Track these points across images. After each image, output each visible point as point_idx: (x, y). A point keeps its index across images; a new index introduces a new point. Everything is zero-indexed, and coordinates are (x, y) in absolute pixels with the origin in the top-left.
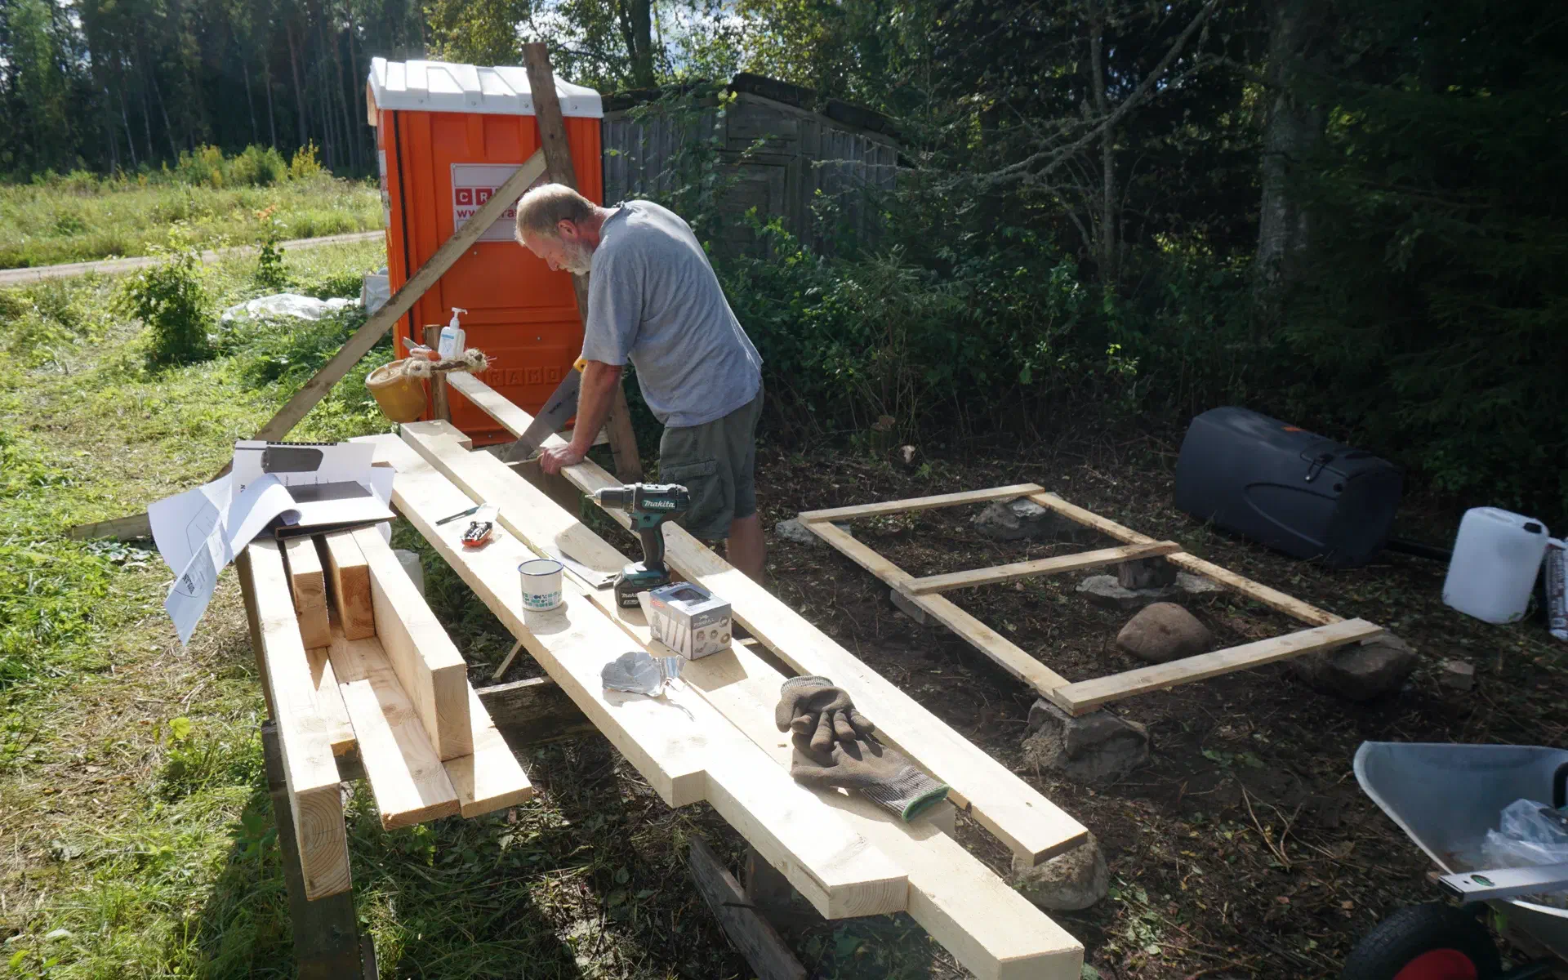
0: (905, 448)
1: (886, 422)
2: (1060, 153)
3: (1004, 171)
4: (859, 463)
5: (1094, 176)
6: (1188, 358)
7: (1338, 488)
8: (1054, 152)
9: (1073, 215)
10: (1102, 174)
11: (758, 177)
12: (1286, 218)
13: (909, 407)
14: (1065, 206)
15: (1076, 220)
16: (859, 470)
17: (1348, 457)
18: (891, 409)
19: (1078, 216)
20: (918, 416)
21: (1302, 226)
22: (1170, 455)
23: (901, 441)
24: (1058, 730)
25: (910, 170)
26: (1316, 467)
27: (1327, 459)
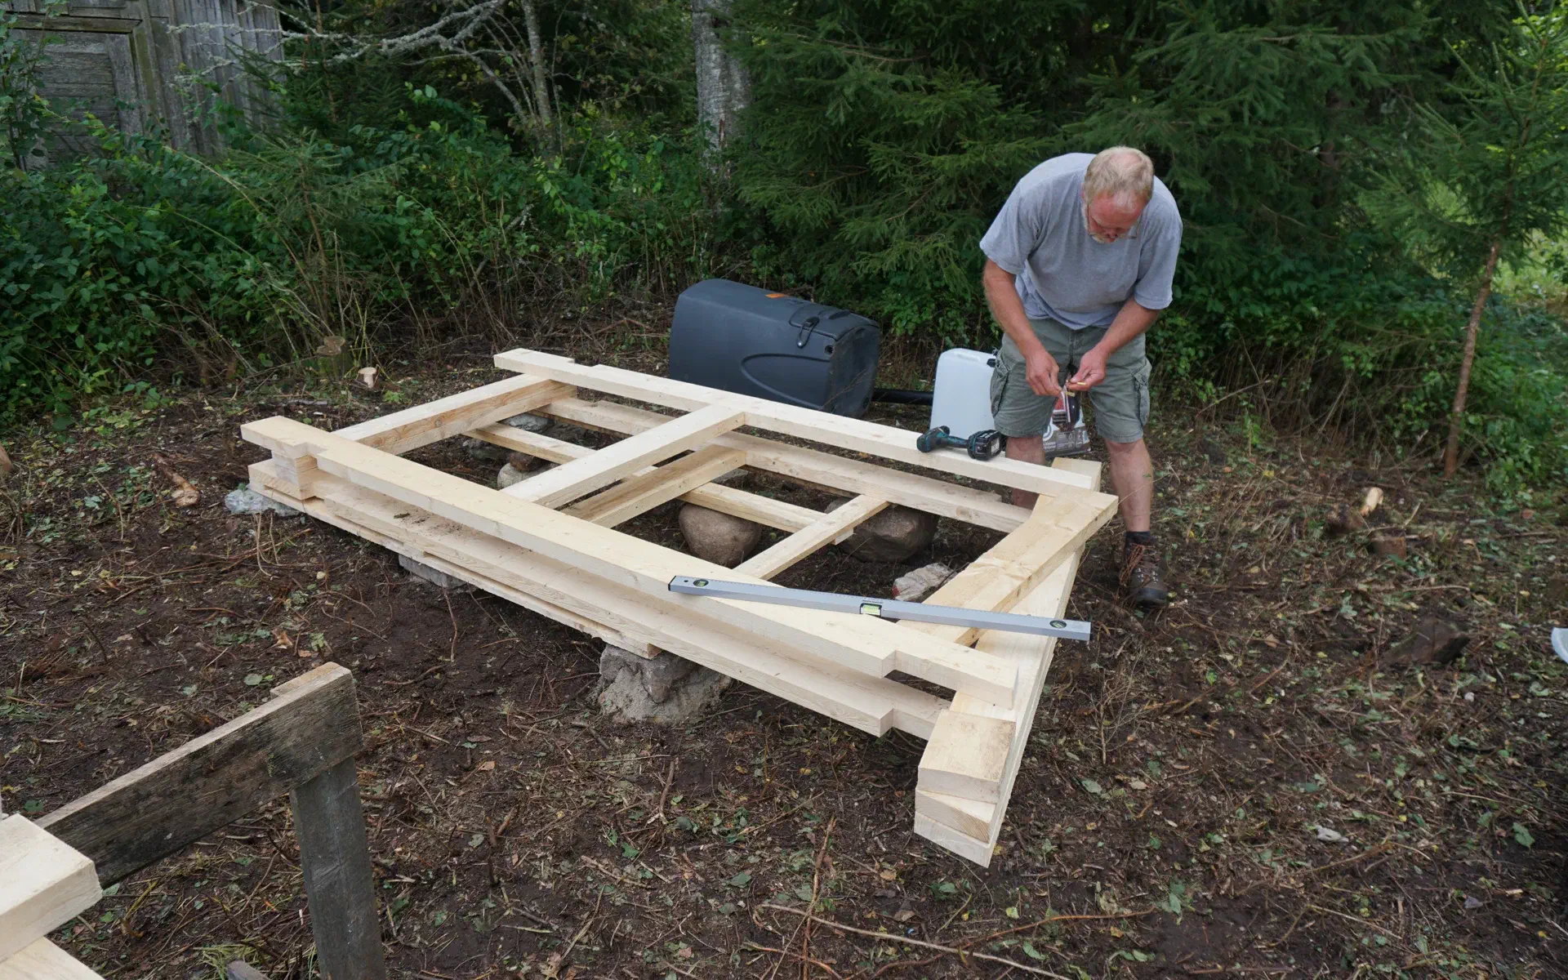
0: (362, 371)
1: (334, 345)
2: (478, 13)
3: (417, 35)
4: (312, 398)
5: (518, 37)
6: (650, 231)
7: (829, 349)
8: (471, 11)
9: (500, 84)
10: (526, 37)
11: (93, 49)
12: (722, 78)
13: (357, 320)
14: (489, 72)
15: (504, 89)
16: (315, 407)
17: (832, 318)
18: (335, 325)
19: (505, 84)
20: (369, 330)
21: (737, 86)
22: (653, 335)
23: (356, 364)
24: (638, 675)
25: (300, 35)
26: (806, 332)
27: (814, 322)
